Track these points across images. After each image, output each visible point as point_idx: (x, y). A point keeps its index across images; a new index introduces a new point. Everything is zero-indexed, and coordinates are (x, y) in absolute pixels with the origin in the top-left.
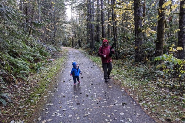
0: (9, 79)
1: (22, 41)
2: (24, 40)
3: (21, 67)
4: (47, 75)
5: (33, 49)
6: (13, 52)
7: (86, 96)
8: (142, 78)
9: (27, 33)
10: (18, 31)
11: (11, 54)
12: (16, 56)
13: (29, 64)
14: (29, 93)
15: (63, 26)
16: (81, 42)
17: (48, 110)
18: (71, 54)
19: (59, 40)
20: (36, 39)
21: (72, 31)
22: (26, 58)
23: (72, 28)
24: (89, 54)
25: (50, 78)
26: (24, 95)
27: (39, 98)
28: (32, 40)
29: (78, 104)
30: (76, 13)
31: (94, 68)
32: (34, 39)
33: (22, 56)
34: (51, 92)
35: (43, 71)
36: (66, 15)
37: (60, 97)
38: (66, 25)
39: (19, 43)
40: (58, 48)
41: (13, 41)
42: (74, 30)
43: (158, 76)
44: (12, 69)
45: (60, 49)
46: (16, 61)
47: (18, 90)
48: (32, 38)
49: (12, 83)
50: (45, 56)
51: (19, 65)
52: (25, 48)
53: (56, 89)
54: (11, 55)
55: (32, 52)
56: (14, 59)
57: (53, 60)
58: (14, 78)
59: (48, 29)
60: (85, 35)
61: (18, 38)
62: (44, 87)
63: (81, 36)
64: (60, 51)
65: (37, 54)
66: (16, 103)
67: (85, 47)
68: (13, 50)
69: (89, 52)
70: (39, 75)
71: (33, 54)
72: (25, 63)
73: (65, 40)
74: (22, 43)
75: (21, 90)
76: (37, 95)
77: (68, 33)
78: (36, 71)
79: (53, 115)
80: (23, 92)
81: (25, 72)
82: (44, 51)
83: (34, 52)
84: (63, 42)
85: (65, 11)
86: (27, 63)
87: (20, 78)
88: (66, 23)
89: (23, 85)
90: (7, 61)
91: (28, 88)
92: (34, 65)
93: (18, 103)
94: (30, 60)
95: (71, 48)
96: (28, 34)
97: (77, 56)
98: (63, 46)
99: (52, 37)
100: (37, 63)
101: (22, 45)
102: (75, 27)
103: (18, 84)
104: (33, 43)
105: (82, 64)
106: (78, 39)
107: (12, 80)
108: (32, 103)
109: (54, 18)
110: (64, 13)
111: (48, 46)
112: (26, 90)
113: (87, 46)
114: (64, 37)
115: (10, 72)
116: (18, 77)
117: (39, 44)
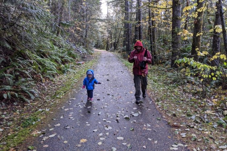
0: (36, 78)
1: (50, 40)
2: (52, 40)
3: (48, 67)
4: (74, 77)
5: (61, 50)
6: (40, 51)
7: (108, 95)
8: (171, 83)
9: (55, 32)
10: (45, 30)
11: (39, 53)
12: (43, 56)
13: (56, 65)
14: (55, 91)
15: (96, 24)
16: (117, 44)
17: (71, 103)
18: (103, 57)
19: (91, 41)
20: (64, 39)
21: (108, 31)
22: (53, 59)
23: (107, 27)
24: (124, 58)
25: (76, 79)
26: (51, 92)
27: (63, 94)
28: (60, 40)
29: (98, 100)
30: (113, 9)
31: (123, 72)
32: (63, 39)
33: (50, 56)
34: (76, 90)
35: (70, 73)
36: (100, 11)
37: (83, 94)
38: (100, 23)
39: (46, 43)
40: (90, 50)
41: (40, 41)
42: (110, 30)
43: (188, 82)
44: (39, 68)
45: (92, 52)
46: (43, 61)
47: (45, 88)
48: (60, 37)
49: (40, 81)
50: (74, 57)
51: (46, 65)
52: (53, 49)
53: (80, 88)
54: (38, 55)
55: (59, 53)
56: (41, 58)
57: (82, 62)
58: (41, 77)
59: (78, 28)
60: (122, 35)
61: (46, 38)
62: (70, 86)
63: (117, 37)
64: (92, 54)
65: (65, 55)
66: (43, 98)
67: (120, 50)
68: (41, 50)
69: (124, 56)
70: (66, 76)
71: (61, 55)
72: (52, 64)
73: (99, 41)
74: (49, 43)
75: (48, 88)
76: (62, 92)
77: (102, 33)
78: (63, 73)
79: (74, 106)
80: (50, 90)
81: (52, 72)
82: (73, 52)
83: (63, 53)
84: (96, 43)
85: (100, 7)
86: (54, 64)
87: (47, 77)
88: (100, 21)
89: (49, 84)
90: (35, 60)
91: (54, 87)
92: (61, 66)
93: (45, 98)
94: (58, 61)
95: (105, 50)
96: (57, 33)
97: (109, 59)
98: (96, 48)
99: (84, 37)
100: (64, 64)
101: (50, 45)
102: (111, 26)
103: (45, 83)
104: (61, 43)
105: (112, 68)
106: (113, 41)
107: (39, 78)
108: (57, 97)
109: (87, 15)
110: (99, 9)
111: (78, 47)
112: (52, 89)
113: (123, 49)
114: (98, 38)
115: (38, 71)
116: (45, 77)
117: (67, 45)
